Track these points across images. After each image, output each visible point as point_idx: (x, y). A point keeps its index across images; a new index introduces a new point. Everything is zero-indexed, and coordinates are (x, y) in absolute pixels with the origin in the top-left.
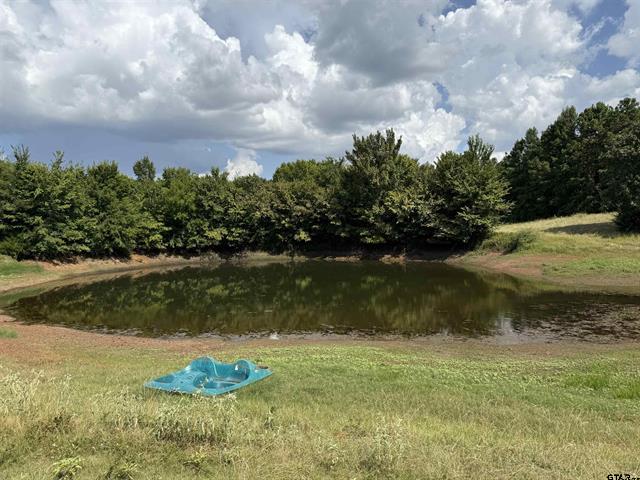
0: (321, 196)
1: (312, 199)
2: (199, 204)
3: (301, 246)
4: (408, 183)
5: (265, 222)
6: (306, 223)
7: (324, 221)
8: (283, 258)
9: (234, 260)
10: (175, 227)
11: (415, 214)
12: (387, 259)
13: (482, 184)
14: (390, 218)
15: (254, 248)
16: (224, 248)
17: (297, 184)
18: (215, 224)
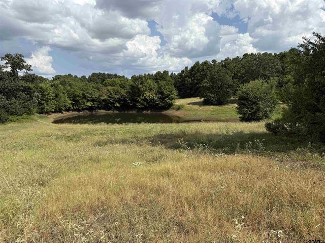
0: (123, 92)
1: (120, 93)
2: (83, 94)
3: (117, 108)
4: (151, 89)
5: (105, 100)
6: (119, 101)
7: (125, 100)
8: (110, 112)
9: (94, 112)
10: (76, 102)
11: (153, 99)
12: (144, 112)
13: (171, 92)
14: (145, 100)
15: (100, 109)
16: (90, 109)
17: (115, 88)
18: (88, 101)
